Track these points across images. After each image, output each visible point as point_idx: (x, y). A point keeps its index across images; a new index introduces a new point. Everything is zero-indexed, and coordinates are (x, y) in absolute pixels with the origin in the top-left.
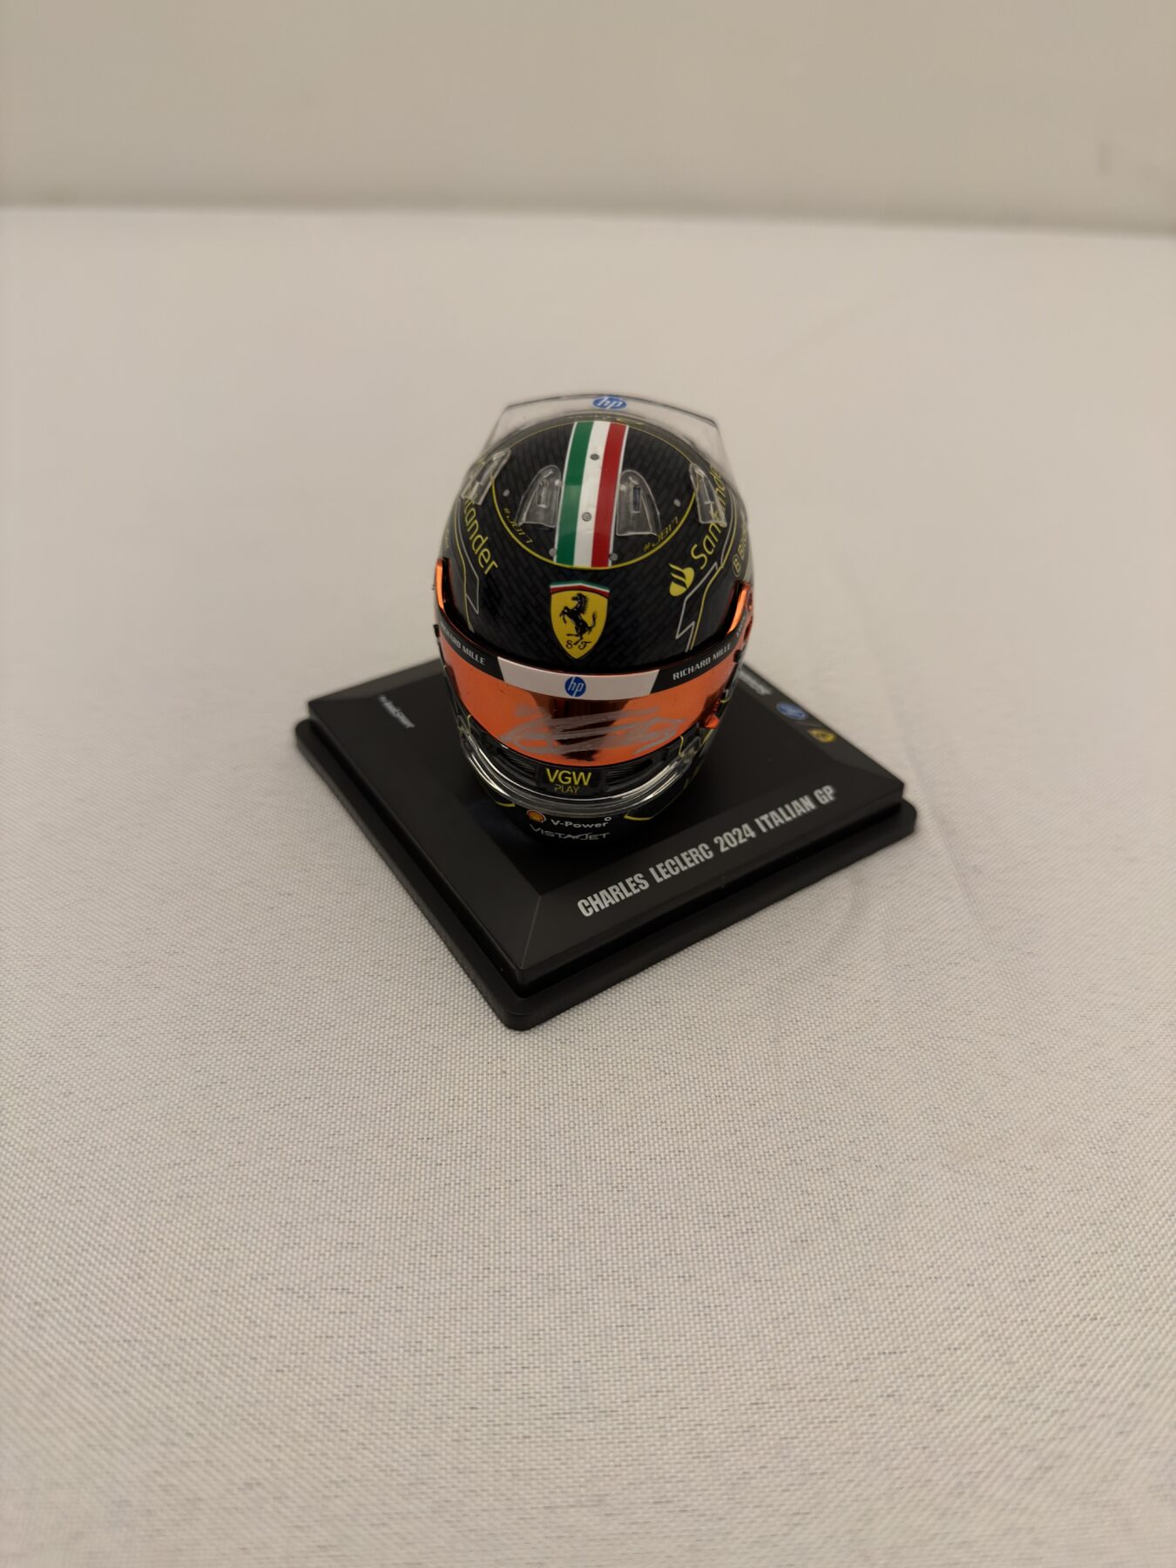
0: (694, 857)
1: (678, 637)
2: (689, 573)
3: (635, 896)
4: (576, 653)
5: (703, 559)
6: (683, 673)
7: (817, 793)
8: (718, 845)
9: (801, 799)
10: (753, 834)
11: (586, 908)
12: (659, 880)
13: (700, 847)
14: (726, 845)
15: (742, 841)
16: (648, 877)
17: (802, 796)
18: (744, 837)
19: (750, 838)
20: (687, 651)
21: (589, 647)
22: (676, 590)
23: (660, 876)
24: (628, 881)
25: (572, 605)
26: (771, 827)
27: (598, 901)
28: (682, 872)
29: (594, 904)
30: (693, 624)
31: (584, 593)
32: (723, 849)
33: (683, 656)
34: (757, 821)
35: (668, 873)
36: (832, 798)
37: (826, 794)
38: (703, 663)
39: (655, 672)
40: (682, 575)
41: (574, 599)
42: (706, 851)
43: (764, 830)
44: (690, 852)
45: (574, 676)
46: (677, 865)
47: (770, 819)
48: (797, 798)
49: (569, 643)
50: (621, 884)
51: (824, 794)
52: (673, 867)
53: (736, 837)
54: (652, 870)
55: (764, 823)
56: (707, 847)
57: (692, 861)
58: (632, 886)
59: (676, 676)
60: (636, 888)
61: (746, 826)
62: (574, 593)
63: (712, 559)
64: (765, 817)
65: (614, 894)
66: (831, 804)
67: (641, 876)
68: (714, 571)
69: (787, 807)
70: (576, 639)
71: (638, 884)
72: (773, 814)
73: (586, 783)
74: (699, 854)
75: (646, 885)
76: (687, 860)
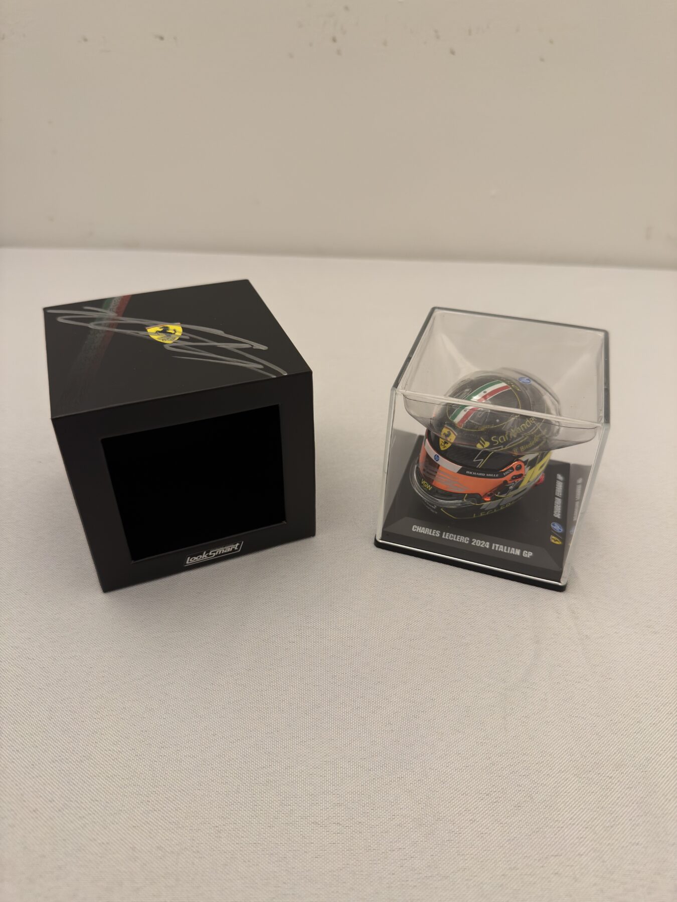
0: (461, 539)
1: (474, 461)
2: (487, 444)
3: (432, 536)
4: (442, 448)
5: (496, 442)
6: (471, 473)
7: (524, 552)
8: (473, 542)
9: (517, 550)
10: (488, 547)
11: (415, 528)
12: (443, 537)
13: (466, 538)
14: (475, 543)
15: (482, 546)
16: (441, 534)
17: (518, 549)
18: (484, 545)
19: (486, 547)
20: (477, 467)
21: (446, 448)
22: (479, 446)
23: (445, 536)
24: (434, 531)
25: (447, 433)
26: (497, 549)
27: (420, 529)
28: (453, 540)
29: (418, 529)
30: (482, 460)
31: (451, 432)
32: (473, 544)
33: (475, 468)
34: (494, 545)
35: (448, 537)
36: (528, 557)
37: (528, 554)
38: (480, 474)
39: (460, 467)
40: (484, 443)
41: (448, 432)
42: (467, 540)
43: (493, 548)
44: (462, 537)
45: (438, 454)
46: (453, 537)
47: (499, 547)
48: (515, 548)
49: (441, 444)
50: (431, 530)
51: (527, 554)
52: (452, 537)
53: (481, 544)
54: (444, 533)
55: (495, 546)
56: (468, 539)
57: (459, 540)
58: (434, 532)
59: (468, 472)
60: (435, 534)
61: (488, 543)
62: (448, 430)
63: (500, 444)
64: (497, 545)
65: (426, 531)
66: (527, 558)
67: (439, 532)
68: (501, 448)
69: (509, 548)
70: (443, 444)
71: (436, 533)
72: (502, 546)
73: (429, 489)
74: (464, 540)
75: (438, 535)
76: (458, 538)
